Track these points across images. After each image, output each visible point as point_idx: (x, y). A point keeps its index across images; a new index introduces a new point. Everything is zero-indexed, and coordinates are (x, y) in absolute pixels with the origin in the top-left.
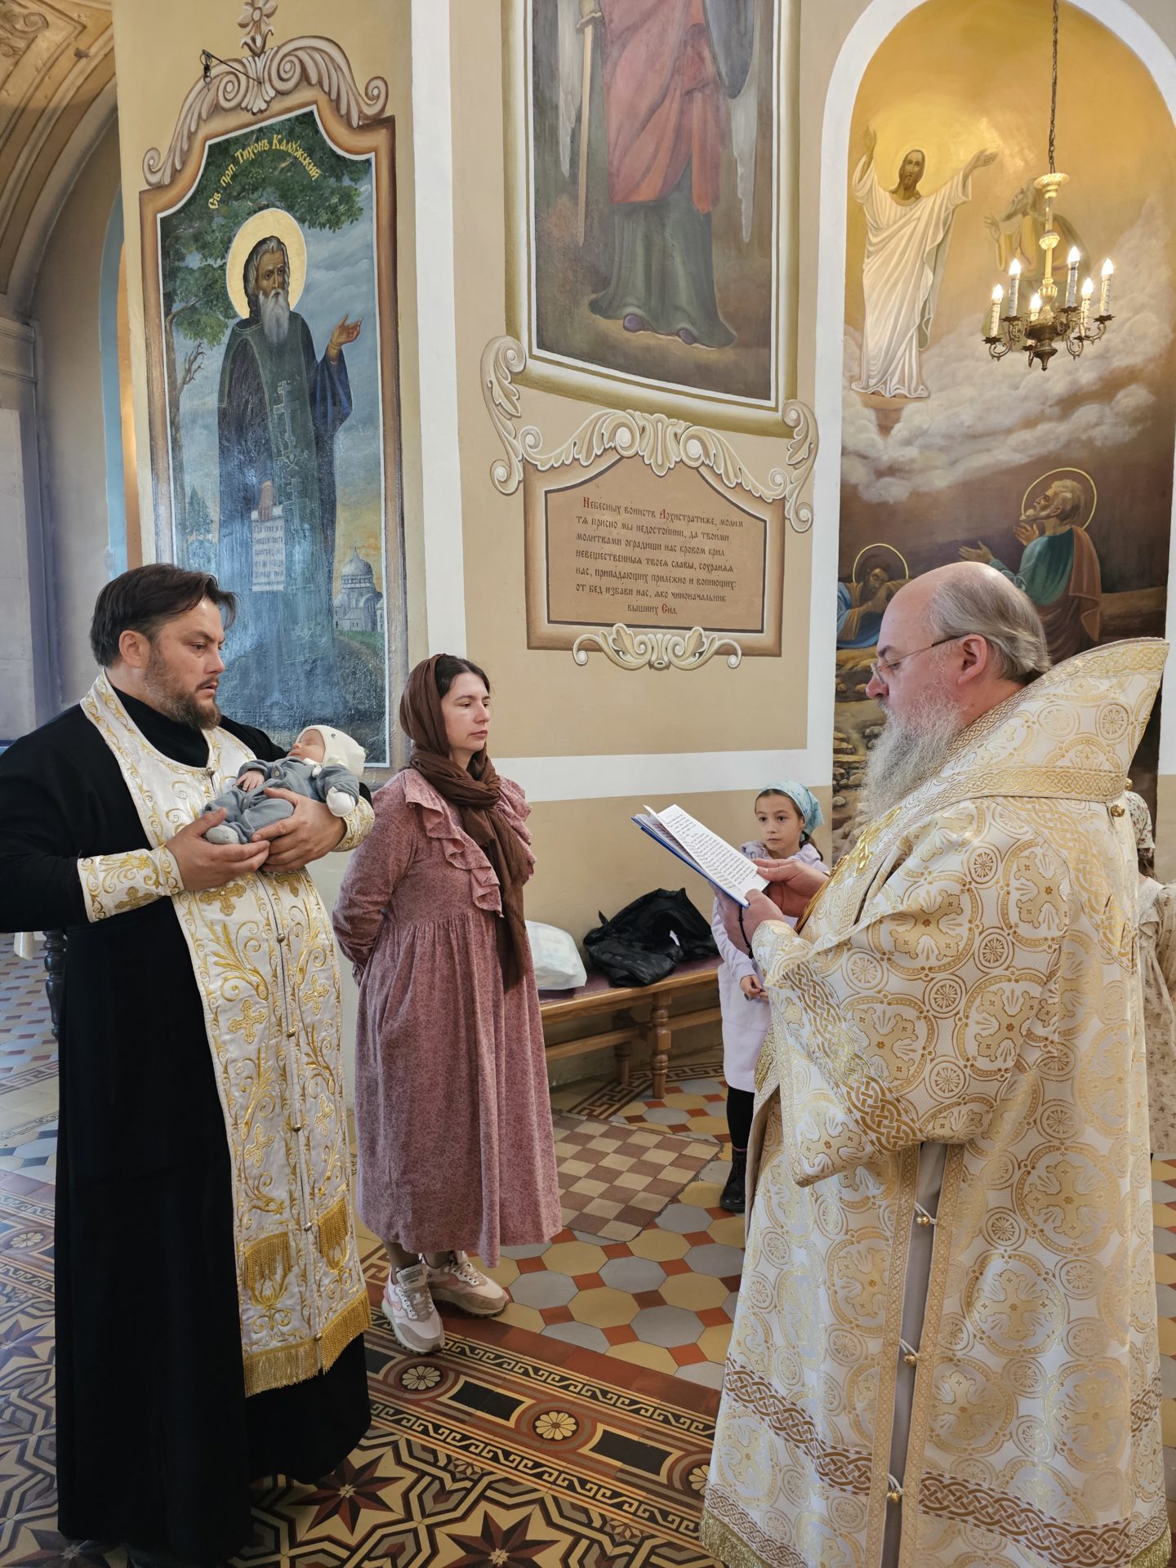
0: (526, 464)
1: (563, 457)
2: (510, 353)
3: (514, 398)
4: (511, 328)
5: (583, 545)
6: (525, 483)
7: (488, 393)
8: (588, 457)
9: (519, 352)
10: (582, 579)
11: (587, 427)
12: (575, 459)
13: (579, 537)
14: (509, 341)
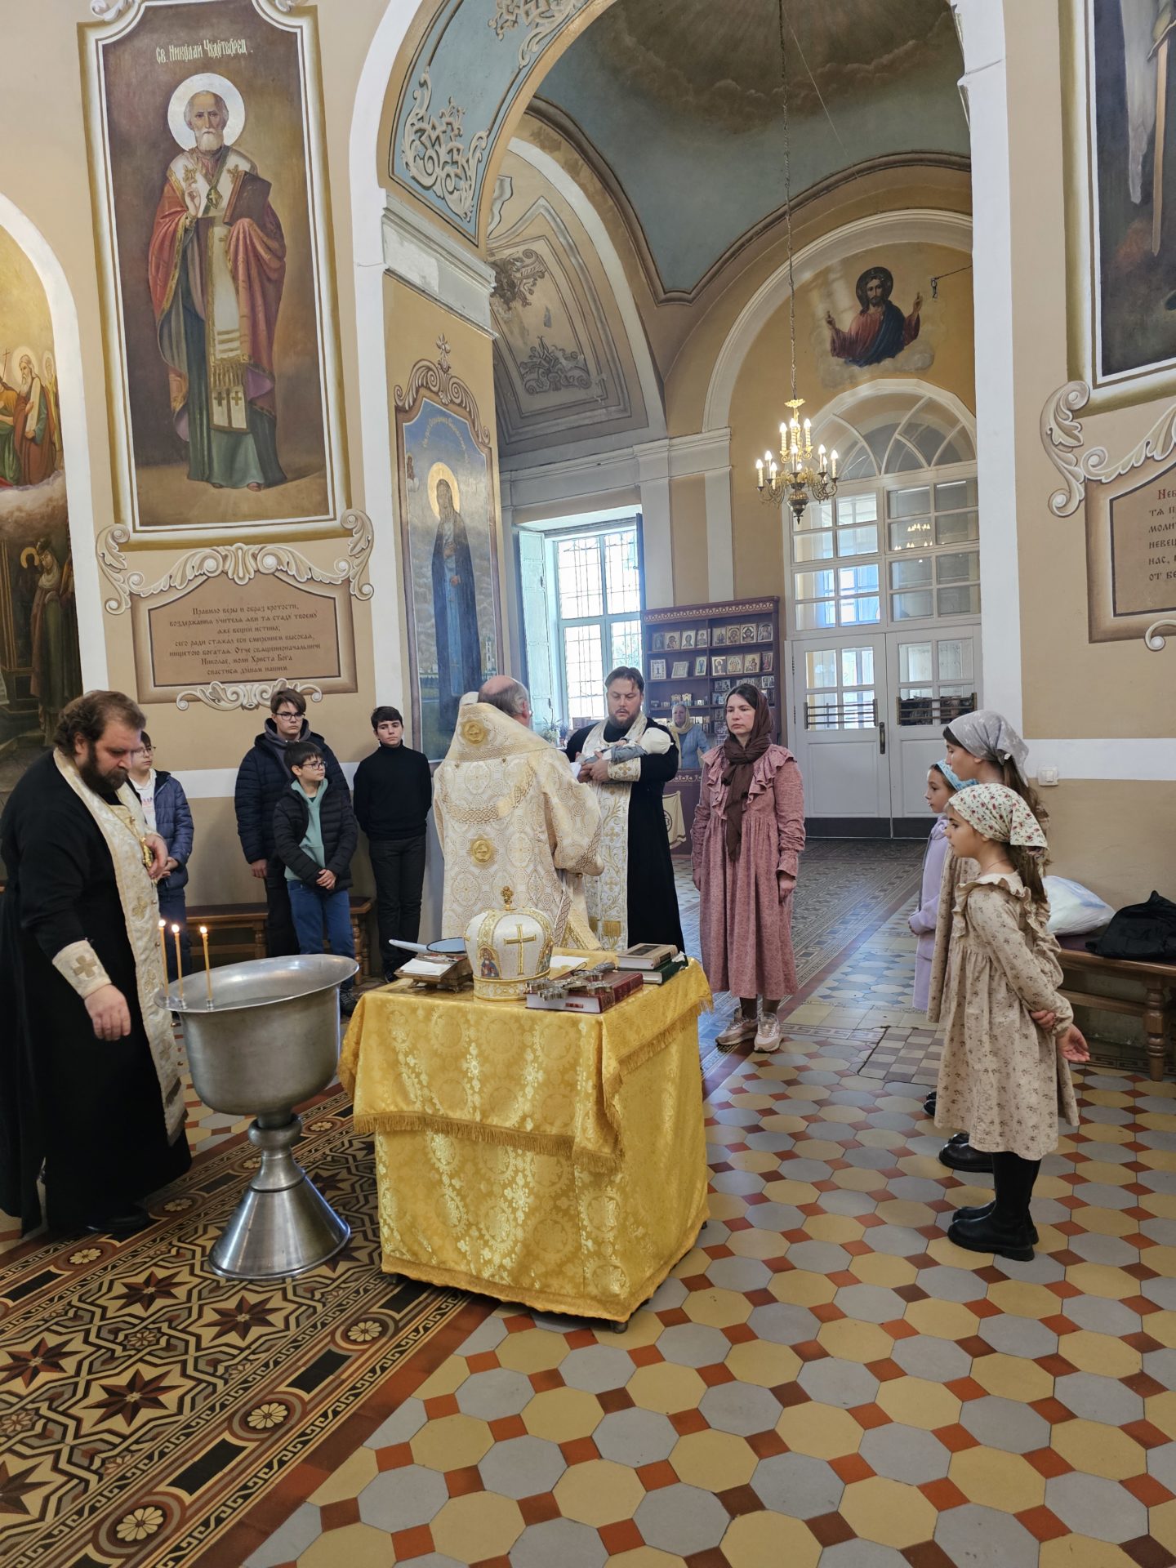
0: (1087, 483)
1: (1133, 461)
2: (1072, 396)
3: (1076, 432)
4: (1074, 373)
5: (1157, 537)
6: (1088, 502)
7: (1048, 440)
8: (1163, 451)
9: (1083, 391)
10: (1155, 569)
11: (1164, 421)
12: (1147, 458)
13: (1153, 529)
14: (1073, 385)
